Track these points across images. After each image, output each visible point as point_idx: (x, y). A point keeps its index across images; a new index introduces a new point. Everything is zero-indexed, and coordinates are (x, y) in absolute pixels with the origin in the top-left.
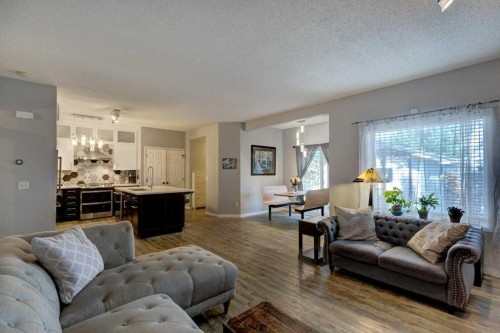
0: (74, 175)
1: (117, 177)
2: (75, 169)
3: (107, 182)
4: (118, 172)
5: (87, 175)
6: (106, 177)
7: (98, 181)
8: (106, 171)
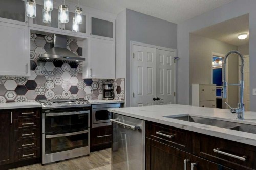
0: (31, 85)
1: (88, 89)
2: (31, 76)
3: (75, 96)
4: (89, 82)
5: (50, 85)
6: (74, 90)
7: (64, 96)
8: (74, 81)
